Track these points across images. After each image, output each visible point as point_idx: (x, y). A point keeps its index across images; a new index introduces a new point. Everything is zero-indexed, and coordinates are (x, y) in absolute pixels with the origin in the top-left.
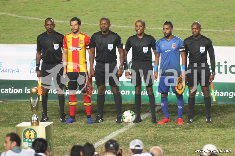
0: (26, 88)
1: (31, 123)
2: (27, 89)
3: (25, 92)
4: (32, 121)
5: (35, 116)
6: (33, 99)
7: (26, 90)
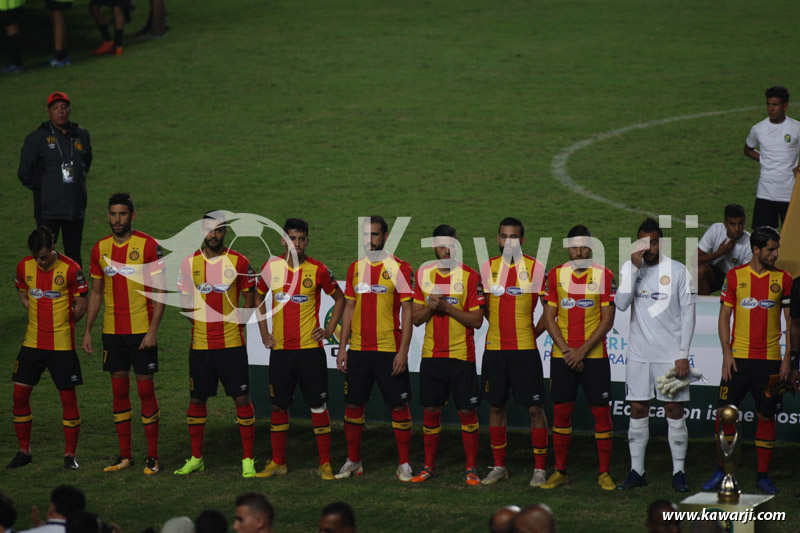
0: (710, 406)
1: (720, 496)
2: (712, 409)
3: (708, 418)
4: (721, 490)
5: (728, 478)
6: (725, 435)
7: (709, 411)
